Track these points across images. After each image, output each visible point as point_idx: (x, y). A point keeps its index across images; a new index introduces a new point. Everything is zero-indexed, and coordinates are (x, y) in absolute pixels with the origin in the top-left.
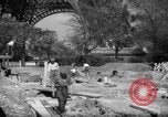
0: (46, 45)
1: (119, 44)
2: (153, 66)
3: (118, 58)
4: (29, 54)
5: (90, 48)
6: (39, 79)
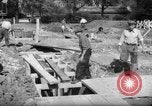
0: (37, 4)
1: (105, 3)
3: (103, 15)
4: (22, 12)
5: (78, 6)
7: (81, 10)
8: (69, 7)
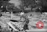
0: (12, 7)
1: (32, 7)
2: (42, 13)
3: (32, 11)
4: (7, 10)
6: (10, 17)
7: (25, 9)
8: (21, 8)
